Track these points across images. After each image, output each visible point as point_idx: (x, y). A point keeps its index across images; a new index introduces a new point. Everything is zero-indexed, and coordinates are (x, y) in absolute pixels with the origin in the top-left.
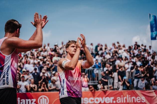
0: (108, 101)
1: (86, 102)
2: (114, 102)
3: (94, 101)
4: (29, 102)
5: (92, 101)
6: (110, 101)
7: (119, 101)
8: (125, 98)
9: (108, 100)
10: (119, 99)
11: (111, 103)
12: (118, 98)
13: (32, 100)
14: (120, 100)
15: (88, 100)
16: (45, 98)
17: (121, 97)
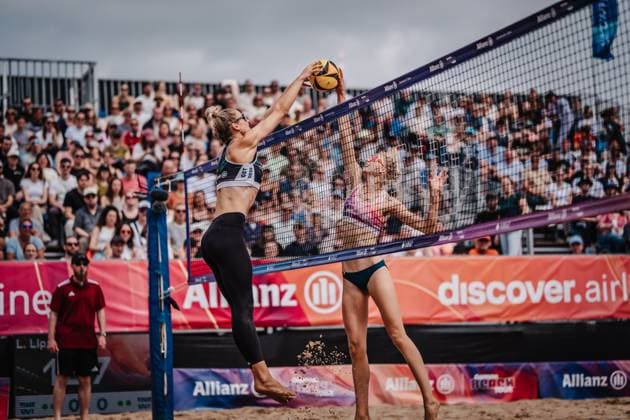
0: (554, 295)
1: (477, 298)
2: (578, 298)
3: (504, 293)
4: (270, 293)
5: (497, 293)
6: (563, 294)
7: (593, 295)
8: (613, 285)
9: (554, 292)
10: (593, 287)
11: (567, 304)
12: (589, 285)
13: (284, 287)
14: (597, 290)
15: (485, 291)
16: (330, 280)
17: (600, 282)
